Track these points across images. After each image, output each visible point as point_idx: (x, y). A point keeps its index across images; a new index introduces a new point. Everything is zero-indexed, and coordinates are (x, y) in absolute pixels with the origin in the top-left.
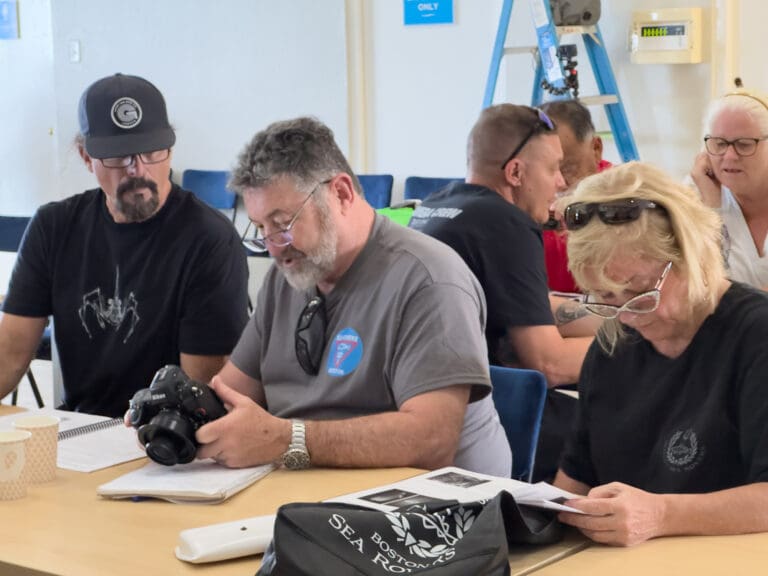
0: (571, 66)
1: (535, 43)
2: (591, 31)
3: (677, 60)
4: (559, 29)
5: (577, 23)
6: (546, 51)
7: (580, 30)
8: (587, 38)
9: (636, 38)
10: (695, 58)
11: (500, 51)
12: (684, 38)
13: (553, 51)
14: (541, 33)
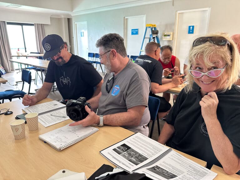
0: (154, 40)
1: (149, 37)
2: (157, 35)
3: (169, 40)
4: (153, 35)
5: (155, 34)
6: (151, 38)
7: (156, 35)
8: (156, 36)
9: (163, 37)
11: (144, 38)
12: (170, 37)
13: (152, 38)
14: (150, 35)
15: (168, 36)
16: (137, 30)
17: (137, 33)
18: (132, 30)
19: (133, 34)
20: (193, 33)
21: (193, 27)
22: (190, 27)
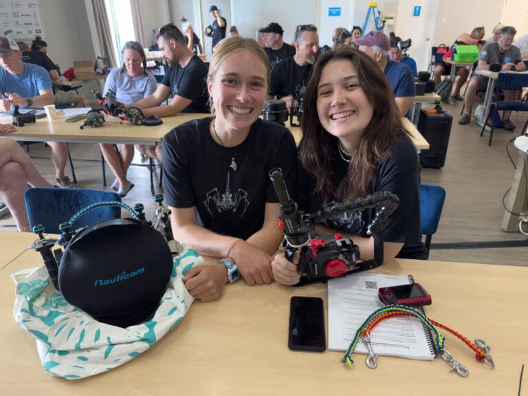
3: (391, 24)
12: (393, 20)
15: (391, 18)
16: (339, 8)
17: (338, 14)
18: (330, 9)
19: (331, 14)
20: (419, 15)
21: (420, 7)
22: (416, 8)
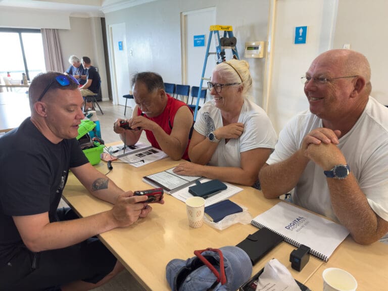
0: (224, 58)
1: (216, 51)
2: (233, 48)
3: (256, 57)
5: (229, 46)
6: (218, 53)
9: (246, 51)
10: (261, 56)
11: (208, 54)
12: (259, 50)
14: (217, 48)
15: (255, 48)
16: (203, 36)
17: (203, 43)
22: (298, 29)
